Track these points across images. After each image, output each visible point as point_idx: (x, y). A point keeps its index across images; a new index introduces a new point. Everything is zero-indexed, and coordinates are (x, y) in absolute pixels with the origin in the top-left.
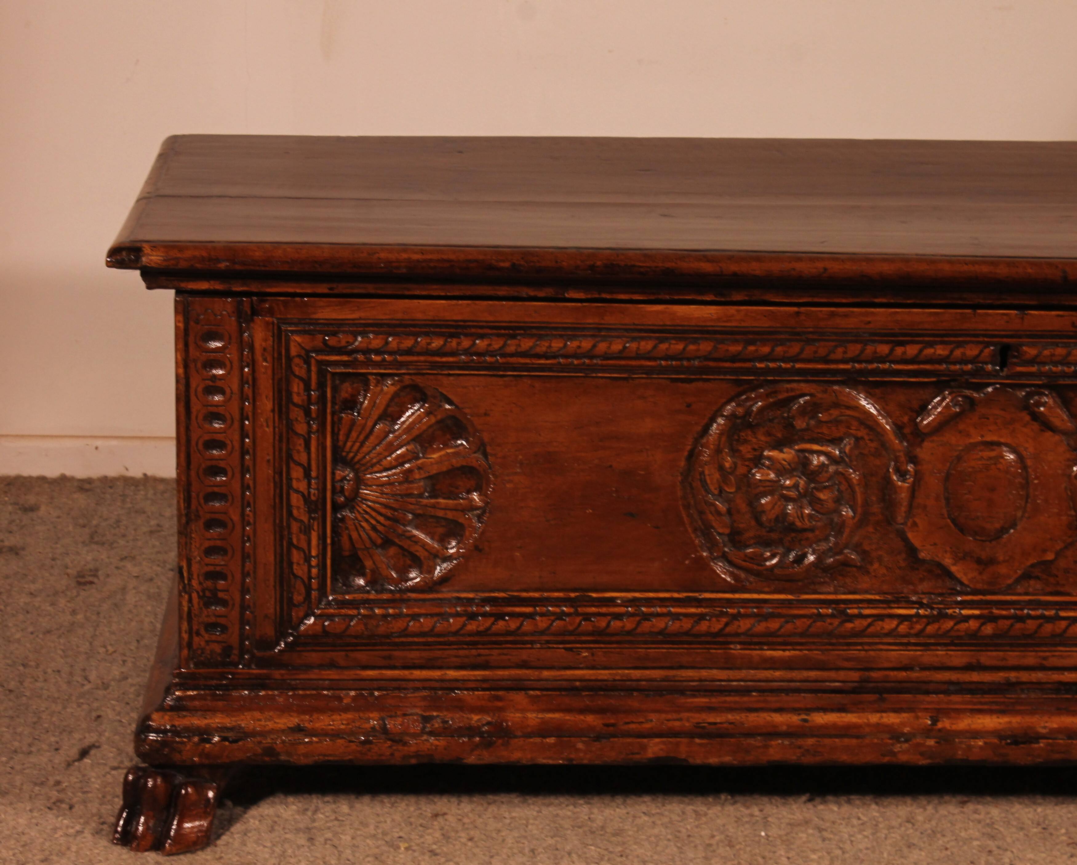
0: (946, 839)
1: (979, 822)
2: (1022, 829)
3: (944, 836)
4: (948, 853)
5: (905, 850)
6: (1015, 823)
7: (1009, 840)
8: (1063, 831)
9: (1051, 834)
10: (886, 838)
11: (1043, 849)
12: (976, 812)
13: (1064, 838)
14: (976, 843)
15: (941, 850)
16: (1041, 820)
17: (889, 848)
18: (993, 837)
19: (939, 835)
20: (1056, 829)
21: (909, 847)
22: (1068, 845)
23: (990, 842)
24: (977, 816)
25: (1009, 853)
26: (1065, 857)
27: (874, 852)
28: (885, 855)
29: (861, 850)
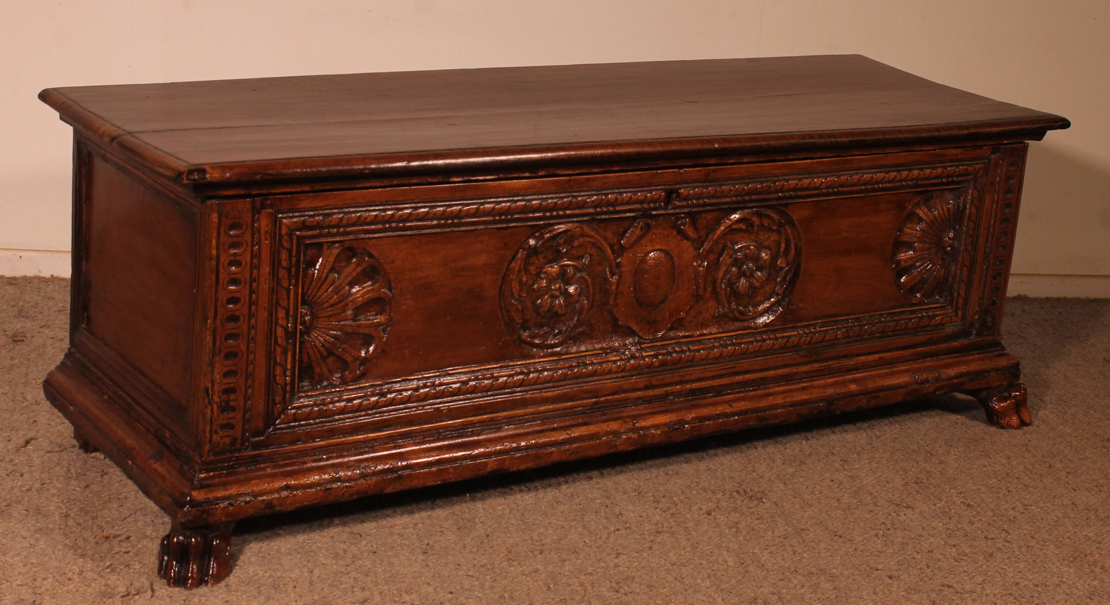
0: (580, 499)
1: (600, 489)
2: (626, 493)
3: (578, 497)
4: (582, 506)
5: (555, 505)
6: (621, 490)
7: (618, 499)
8: (651, 494)
9: (644, 496)
10: (543, 498)
11: (638, 505)
12: (597, 483)
13: (651, 498)
14: (598, 501)
15: (577, 505)
16: (637, 488)
17: (545, 503)
18: (608, 498)
19: (575, 497)
20: (646, 493)
21: (557, 503)
22: (654, 502)
23: (607, 501)
24: (598, 486)
25: (618, 507)
26: (652, 509)
27: (536, 506)
28: (543, 508)
29: (528, 505)
